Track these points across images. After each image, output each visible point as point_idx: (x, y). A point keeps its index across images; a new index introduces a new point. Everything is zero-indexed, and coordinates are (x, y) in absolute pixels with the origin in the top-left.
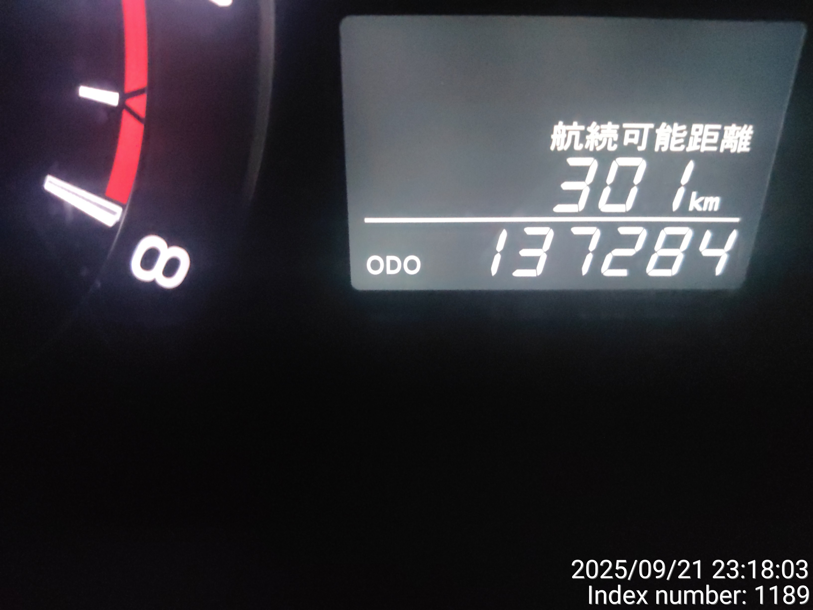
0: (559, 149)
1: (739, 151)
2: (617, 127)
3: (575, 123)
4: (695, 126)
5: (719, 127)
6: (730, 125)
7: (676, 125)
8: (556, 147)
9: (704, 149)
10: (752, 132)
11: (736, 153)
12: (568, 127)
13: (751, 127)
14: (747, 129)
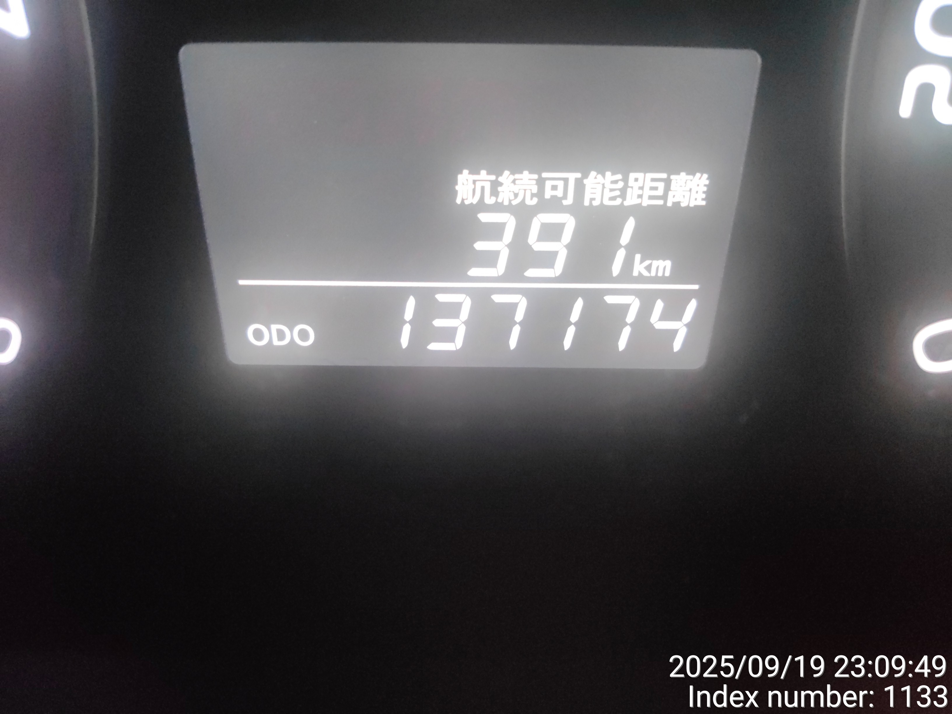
0: (467, 202)
1: (692, 205)
2: (536, 176)
3: (483, 172)
5: (664, 176)
6: (679, 174)
7: (608, 174)
8: (463, 201)
9: (646, 202)
10: (707, 182)
11: (688, 206)
12: (476, 177)
13: (705, 176)
14: (700, 179)
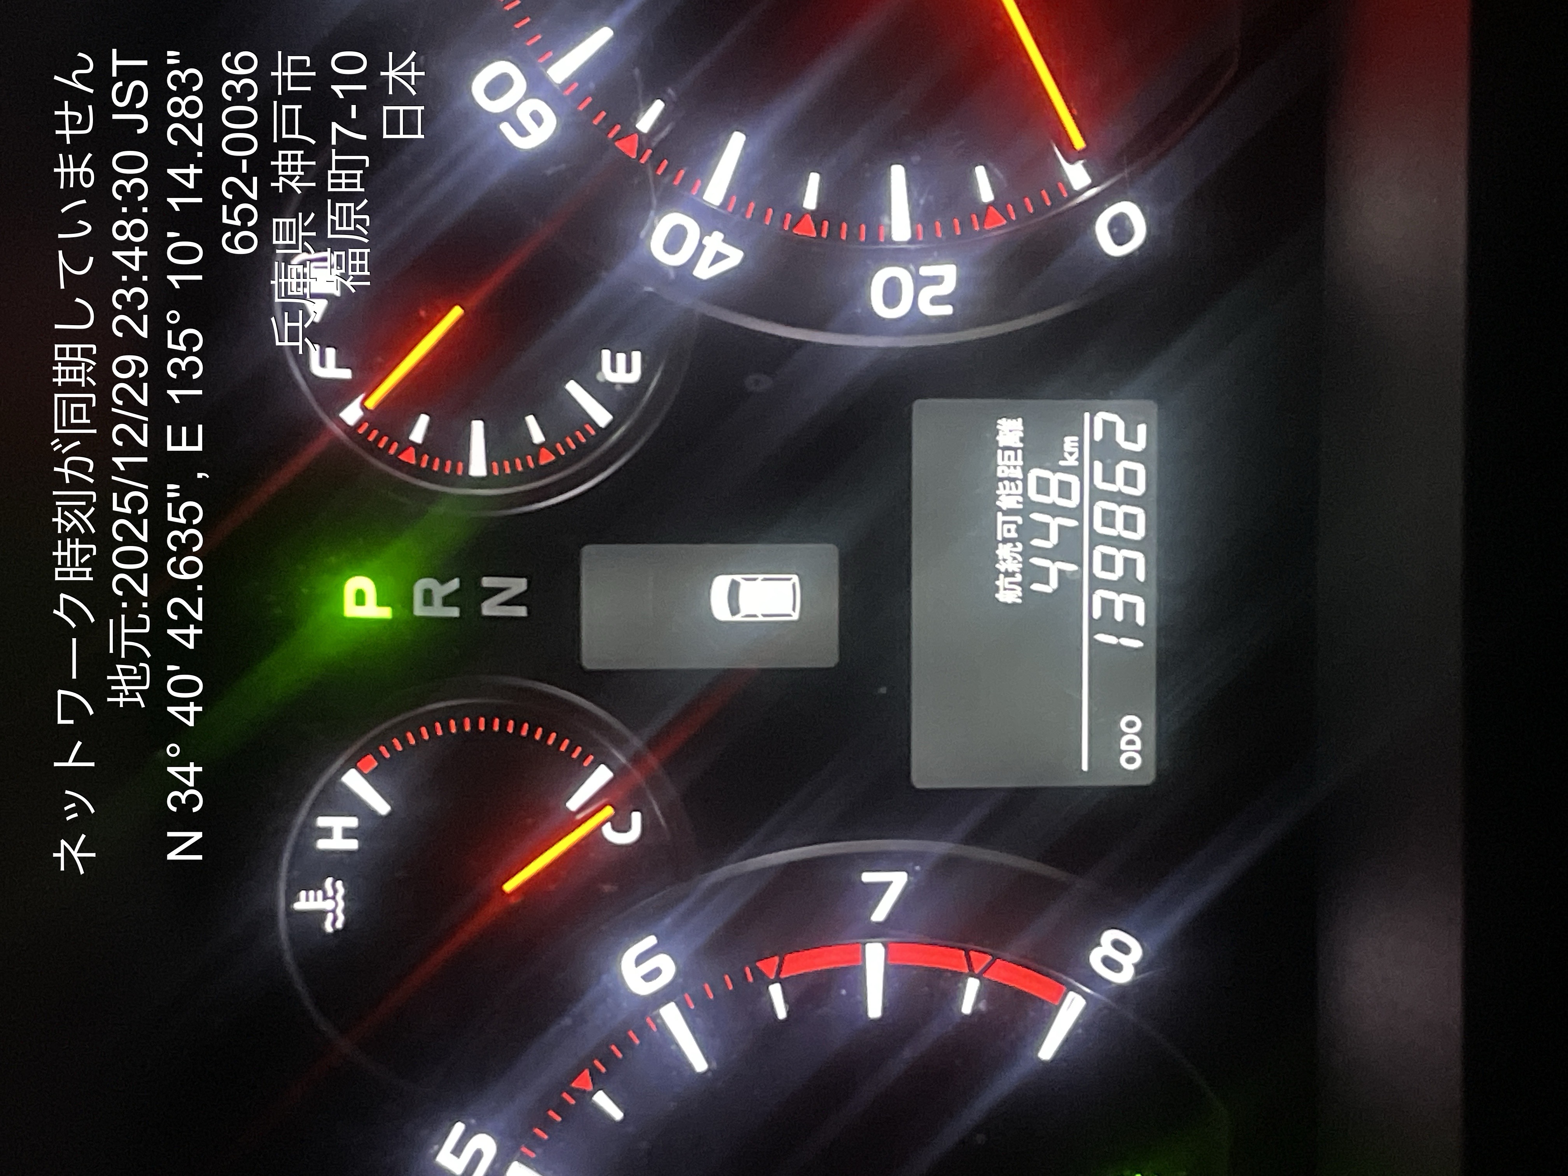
0: (1020, 594)
1: (1022, 428)
2: (1000, 545)
3: (997, 583)
4: (1000, 474)
5: (1000, 452)
6: (998, 441)
7: (998, 492)
8: (1019, 597)
9: (1020, 462)
10: (1004, 419)
11: (1024, 431)
12: (1001, 588)
13: (999, 421)
14: (1001, 425)
